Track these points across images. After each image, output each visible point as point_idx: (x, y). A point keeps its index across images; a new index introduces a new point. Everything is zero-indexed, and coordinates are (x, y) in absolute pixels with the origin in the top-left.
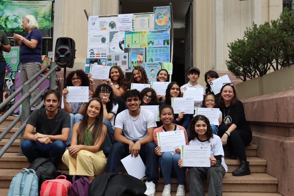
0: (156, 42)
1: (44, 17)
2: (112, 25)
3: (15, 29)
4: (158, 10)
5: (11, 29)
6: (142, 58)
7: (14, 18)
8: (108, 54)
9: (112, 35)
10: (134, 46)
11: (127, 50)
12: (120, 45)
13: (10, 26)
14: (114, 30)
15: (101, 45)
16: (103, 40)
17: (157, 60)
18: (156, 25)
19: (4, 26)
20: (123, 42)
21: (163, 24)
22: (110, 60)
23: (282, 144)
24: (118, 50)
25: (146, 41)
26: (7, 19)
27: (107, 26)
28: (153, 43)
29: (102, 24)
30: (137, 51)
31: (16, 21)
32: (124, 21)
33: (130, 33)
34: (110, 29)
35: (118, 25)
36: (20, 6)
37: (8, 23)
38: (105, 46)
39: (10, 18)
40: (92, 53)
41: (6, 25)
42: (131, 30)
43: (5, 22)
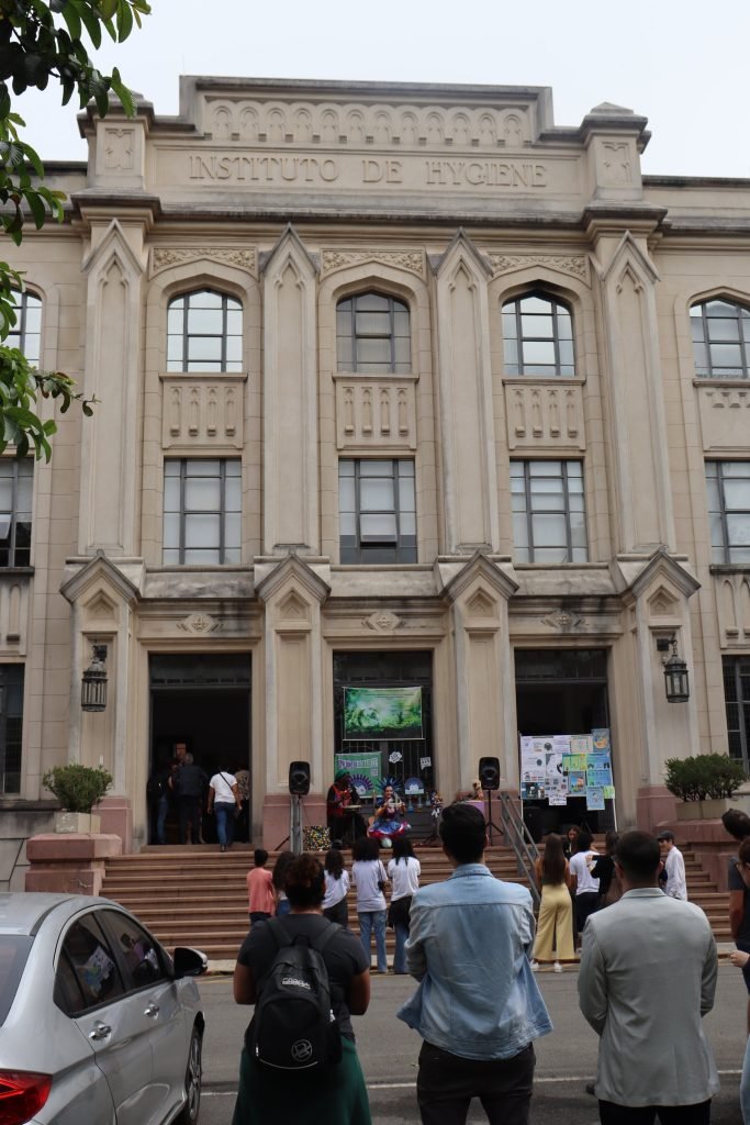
0: (596, 765)
1: (411, 710)
2: (548, 747)
3: (372, 728)
4: (596, 732)
5: (368, 728)
6: (582, 782)
7: (370, 712)
8: (545, 777)
9: (548, 757)
10: (573, 770)
11: (566, 774)
12: (558, 768)
13: (365, 724)
14: (550, 752)
15: (536, 767)
16: (539, 762)
17: (599, 783)
18: (594, 747)
19: (357, 724)
20: (561, 765)
21: (602, 747)
22: (548, 783)
23: (717, 857)
24: (556, 774)
25: (585, 764)
26: (361, 714)
27: (543, 748)
28: (593, 766)
29: (536, 745)
30: (578, 775)
31: (373, 716)
32: (560, 743)
33: (568, 755)
34: (545, 751)
35: (554, 747)
36: (379, 696)
37: (363, 720)
38: (542, 768)
39: (365, 713)
40: (528, 777)
41: (360, 723)
42: (569, 752)
43: (359, 718)
